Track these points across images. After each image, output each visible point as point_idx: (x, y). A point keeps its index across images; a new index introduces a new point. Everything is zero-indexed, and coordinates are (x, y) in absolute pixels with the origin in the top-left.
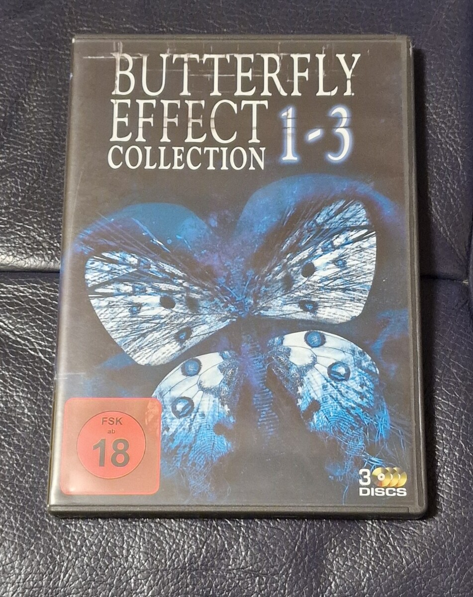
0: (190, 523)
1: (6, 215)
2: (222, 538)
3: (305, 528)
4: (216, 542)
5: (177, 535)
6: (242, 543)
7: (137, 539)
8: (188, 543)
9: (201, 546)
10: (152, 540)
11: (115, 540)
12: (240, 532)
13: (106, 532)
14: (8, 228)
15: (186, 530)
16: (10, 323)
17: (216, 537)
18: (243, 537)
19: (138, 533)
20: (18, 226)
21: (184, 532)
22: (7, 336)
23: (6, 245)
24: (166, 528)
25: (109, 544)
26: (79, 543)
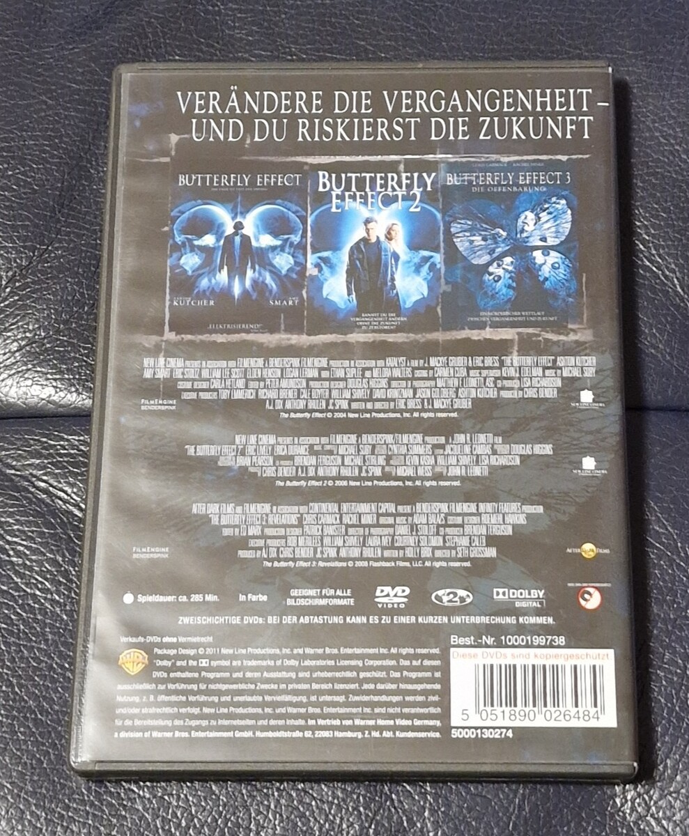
0: (349, 789)
1: (66, 333)
2: (398, 812)
3: (523, 795)
4: (390, 818)
5: (330, 809)
6: (429, 819)
7: (270, 816)
8: (348, 820)
9: (367, 825)
10: (293, 817)
11: (238, 817)
12: (425, 803)
13: (225, 805)
14: (69, 352)
15: (343, 800)
16: (74, 493)
17: (390, 810)
18: (430, 810)
19: (272, 806)
20: (85, 348)
21: (342, 803)
22: (71, 513)
23: (66, 376)
24: (314, 798)
25: (229, 824)
26: (184, 823)
